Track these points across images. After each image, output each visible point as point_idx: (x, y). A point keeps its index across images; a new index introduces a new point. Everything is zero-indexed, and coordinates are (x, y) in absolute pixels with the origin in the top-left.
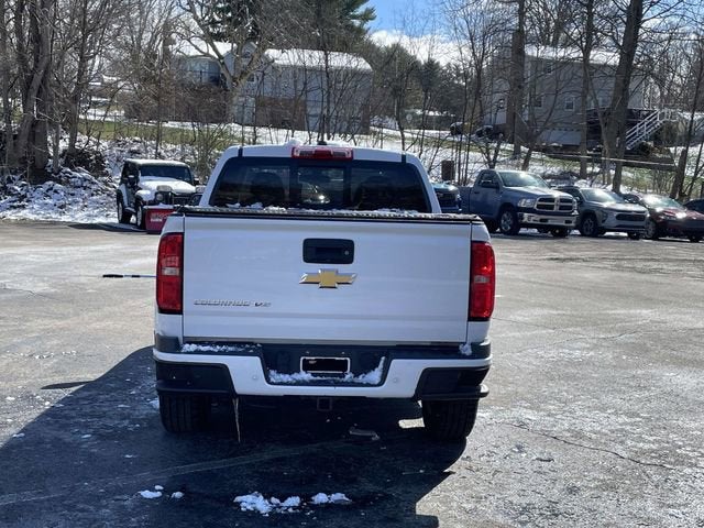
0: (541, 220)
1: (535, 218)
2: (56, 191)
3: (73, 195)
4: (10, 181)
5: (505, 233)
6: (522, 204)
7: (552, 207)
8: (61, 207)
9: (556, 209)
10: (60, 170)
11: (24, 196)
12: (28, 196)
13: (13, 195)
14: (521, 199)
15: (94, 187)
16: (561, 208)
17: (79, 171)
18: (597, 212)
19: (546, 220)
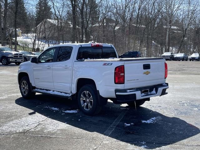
0: (15, 60)
1: (14, 60)
5: (4, 65)
6: (9, 56)
7: (17, 57)
9: (19, 57)
14: (8, 55)
16: (20, 57)
18: (27, 58)
19: (16, 60)
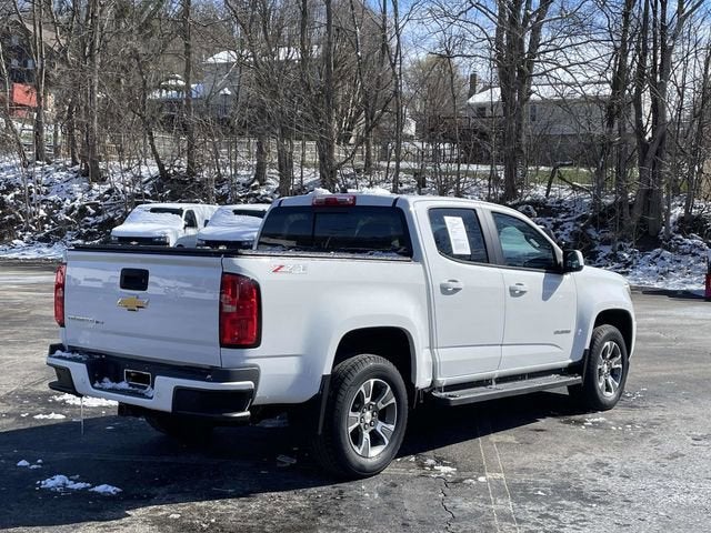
2: (662, 258)
3: (679, 261)
4: (621, 248)
8: (664, 274)
10: (671, 237)
11: (631, 263)
12: (634, 262)
13: (619, 262)
15: (702, 254)
17: (692, 238)
